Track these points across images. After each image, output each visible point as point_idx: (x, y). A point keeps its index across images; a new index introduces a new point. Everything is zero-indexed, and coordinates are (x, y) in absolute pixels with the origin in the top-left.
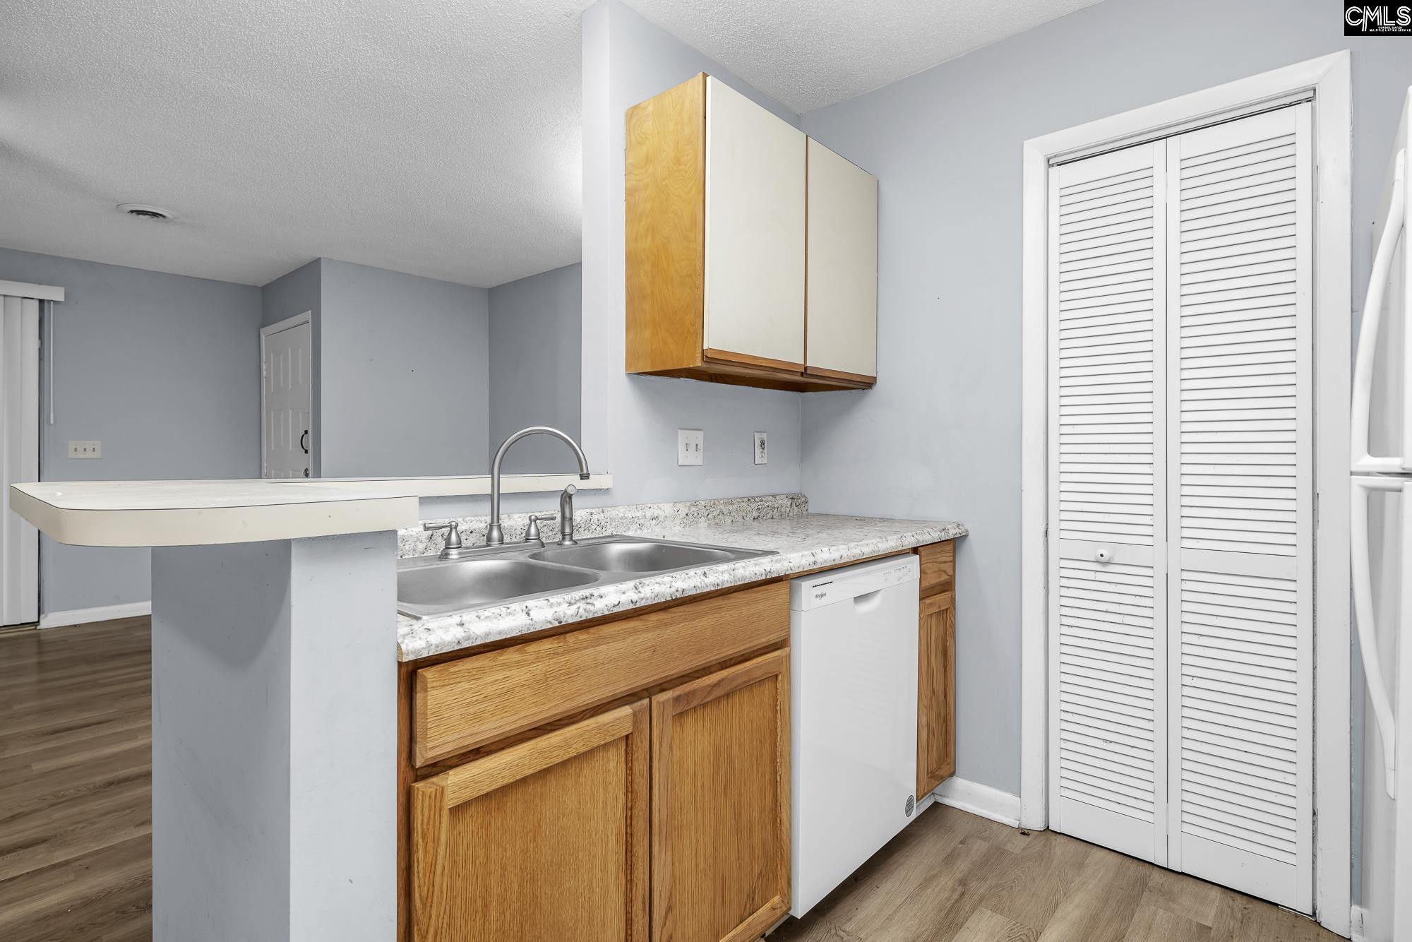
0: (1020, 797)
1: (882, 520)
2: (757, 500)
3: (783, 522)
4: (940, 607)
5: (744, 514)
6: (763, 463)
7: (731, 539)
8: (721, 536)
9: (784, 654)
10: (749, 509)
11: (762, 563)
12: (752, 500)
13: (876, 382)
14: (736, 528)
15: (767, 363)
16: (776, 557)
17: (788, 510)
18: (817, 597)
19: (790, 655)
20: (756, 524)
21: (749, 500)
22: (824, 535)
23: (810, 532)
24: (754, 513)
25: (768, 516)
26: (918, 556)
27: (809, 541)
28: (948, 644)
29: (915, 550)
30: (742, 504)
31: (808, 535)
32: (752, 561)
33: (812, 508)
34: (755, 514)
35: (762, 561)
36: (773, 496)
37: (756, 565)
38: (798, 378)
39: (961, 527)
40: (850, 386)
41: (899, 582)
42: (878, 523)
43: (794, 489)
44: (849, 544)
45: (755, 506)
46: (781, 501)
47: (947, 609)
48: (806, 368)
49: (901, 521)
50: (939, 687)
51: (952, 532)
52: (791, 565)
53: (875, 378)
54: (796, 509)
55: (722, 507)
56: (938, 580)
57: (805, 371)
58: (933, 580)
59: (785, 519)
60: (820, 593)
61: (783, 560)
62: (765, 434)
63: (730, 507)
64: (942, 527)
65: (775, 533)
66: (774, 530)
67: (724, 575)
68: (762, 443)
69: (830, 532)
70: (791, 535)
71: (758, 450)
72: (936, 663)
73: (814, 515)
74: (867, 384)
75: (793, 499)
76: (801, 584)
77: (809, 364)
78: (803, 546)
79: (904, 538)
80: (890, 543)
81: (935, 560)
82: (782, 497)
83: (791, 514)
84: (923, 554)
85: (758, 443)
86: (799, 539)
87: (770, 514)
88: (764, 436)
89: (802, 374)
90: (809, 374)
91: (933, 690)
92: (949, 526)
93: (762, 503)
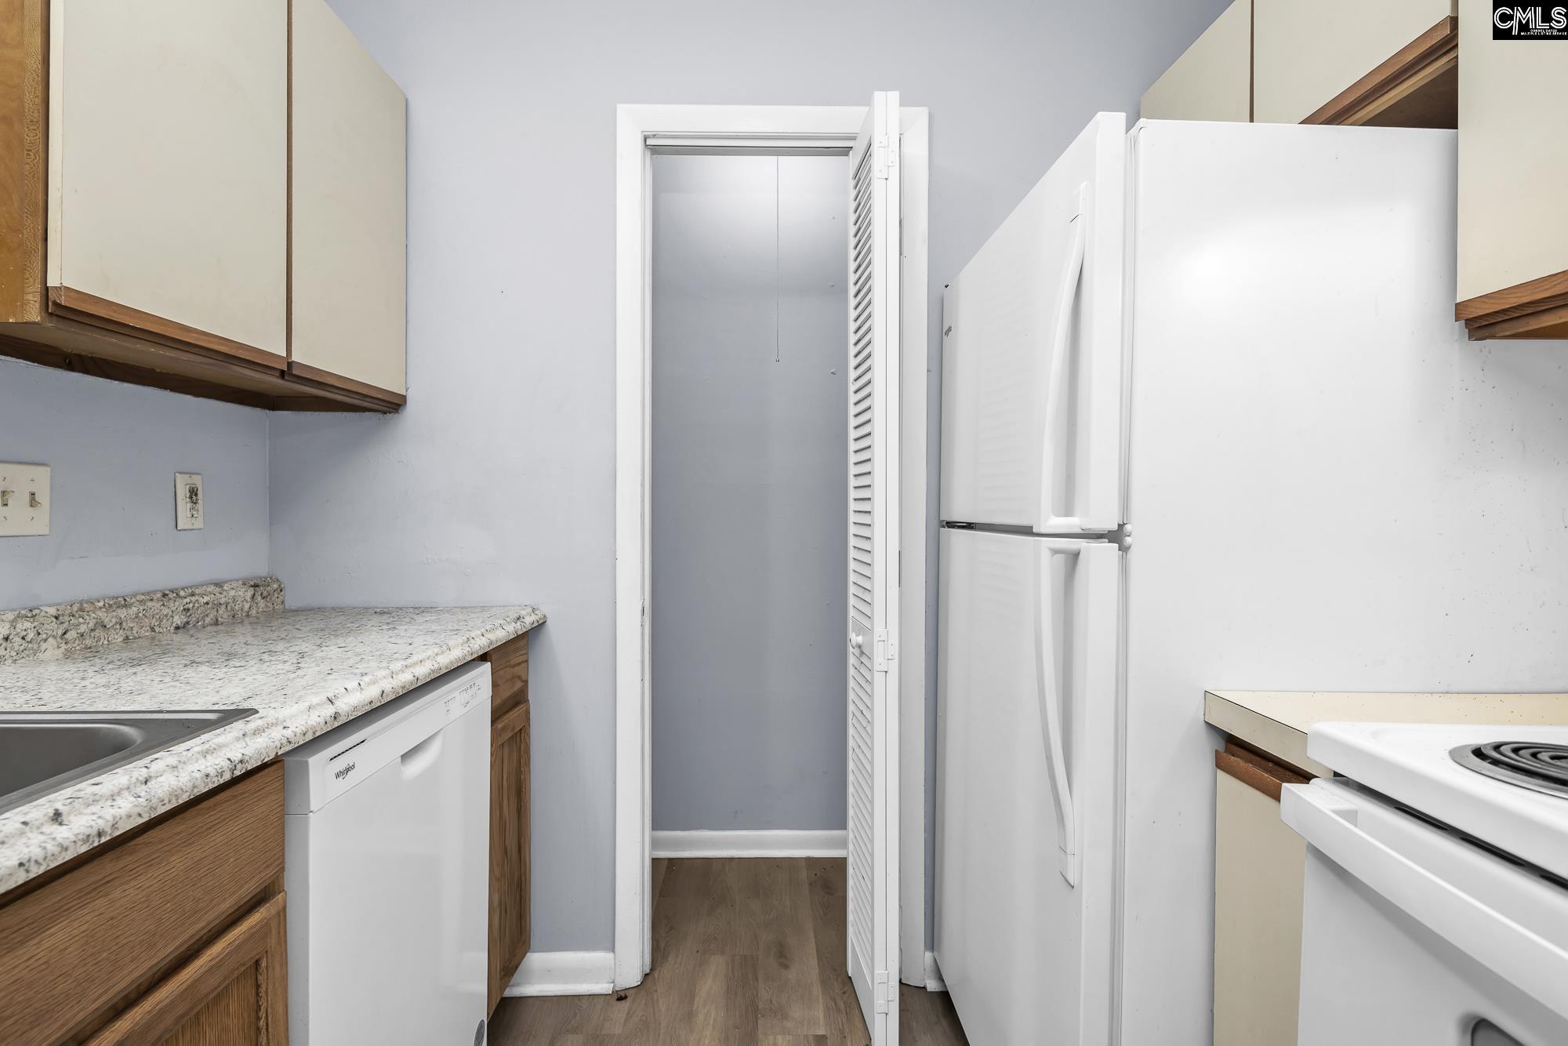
0: (613, 950)
1: (420, 610)
2: (182, 593)
3: (239, 629)
4: (513, 729)
5: (154, 622)
6: (195, 527)
7: (128, 683)
8: (101, 679)
9: (273, 911)
10: (165, 611)
11: (220, 747)
12: (171, 596)
13: (405, 402)
14: (136, 655)
15: (210, 342)
16: (254, 723)
17: (247, 606)
18: (337, 776)
19: (284, 908)
20: (179, 638)
21: (165, 595)
22: (332, 651)
23: (304, 647)
24: (176, 618)
25: (208, 620)
26: (489, 663)
27: (310, 670)
28: (522, 777)
29: (484, 658)
30: (150, 604)
31: (302, 655)
32: (196, 744)
33: (292, 600)
34: (178, 620)
35: (221, 740)
36: (216, 585)
37: (205, 754)
38: (273, 382)
39: (536, 612)
40: (365, 404)
41: (467, 709)
42: (415, 617)
43: (259, 568)
44: (392, 667)
45: (179, 605)
46: (232, 593)
47: (521, 730)
48: (290, 364)
49: (449, 610)
50: (511, 843)
51: (529, 620)
52: (288, 733)
53: (404, 398)
54: (262, 603)
55: (101, 614)
56: (512, 691)
57: (288, 370)
58: (506, 692)
59: (242, 622)
60: (342, 767)
61: (269, 726)
62: (199, 477)
63: (122, 613)
64: (516, 616)
65: (230, 656)
66: (226, 650)
67: (120, 801)
68: (193, 493)
69: (340, 641)
70: (265, 657)
71: (184, 506)
72: (509, 810)
73: (297, 611)
74: (391, 404)
75: (256, 586)
76: (307, 762)
77: (295, 358)
78: (303, 682)
79: (471, 639)
80: (456, 653)
81: (508, 664)
82: (234, 585)
83: (253, 612)
84: (493, 658)
85: (183, 493)
86: (287, 667)
87: (211, 616)
88: (197, 481)
89: (282, 374)
90: (295, 376)
91: (506, 848)
92: (523, 613)
93: (193, 599)
